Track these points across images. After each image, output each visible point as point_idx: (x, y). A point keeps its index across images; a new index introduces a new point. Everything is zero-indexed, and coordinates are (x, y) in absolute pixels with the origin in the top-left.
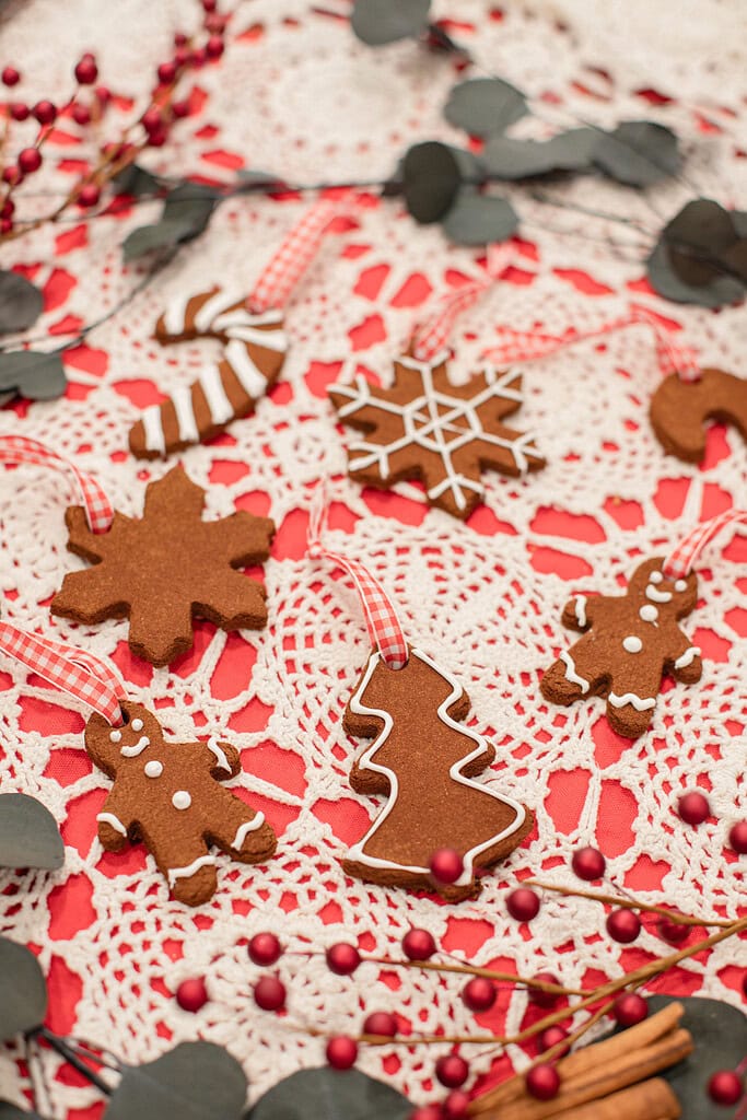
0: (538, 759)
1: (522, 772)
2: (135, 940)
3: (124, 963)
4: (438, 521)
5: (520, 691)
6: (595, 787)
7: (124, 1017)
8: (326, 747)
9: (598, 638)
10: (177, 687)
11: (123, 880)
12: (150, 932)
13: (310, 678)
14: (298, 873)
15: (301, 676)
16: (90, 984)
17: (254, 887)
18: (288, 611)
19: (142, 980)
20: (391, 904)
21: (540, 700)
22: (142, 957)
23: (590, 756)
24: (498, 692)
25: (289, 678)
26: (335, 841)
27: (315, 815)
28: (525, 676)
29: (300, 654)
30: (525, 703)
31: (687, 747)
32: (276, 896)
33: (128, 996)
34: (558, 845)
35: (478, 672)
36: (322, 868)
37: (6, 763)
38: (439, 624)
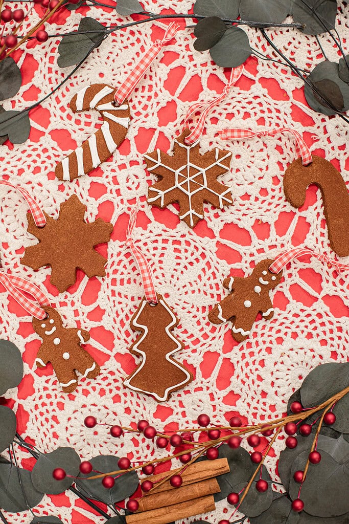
0: (201, 346)
1: (194, 351)
2: (48, 401)
3: (43, 410)
4: (182, 228)
5: (200, 315)
6: (220, 361)
7: (43, 429)
8: (123, 330)
9: (235, 299)
10: (69, 298)
11: (44, 378)
12: (53, 400)
13: (121, 300)
14: (107, 382)
15: (117, 299)
16: (32, 416)
17: (91, 386)
18: (115, 267)
19: (49, 416)
20: (138, 397)
21: (207, 320)
22: (50, 408)
23: (221, 348)
24: (192, 315)
25: (112, 298)
26: (122, 370)
27: (115, 359)
28: (204, 308)
29: (118, 288)
30: (202, 320)
31: (259, 348)
32: (98, 390)
33: (44, 422)
34: (202, 383)
35: (185, 305)
36: (116, 381)
37: (3, 325)
38: (174, 280)
